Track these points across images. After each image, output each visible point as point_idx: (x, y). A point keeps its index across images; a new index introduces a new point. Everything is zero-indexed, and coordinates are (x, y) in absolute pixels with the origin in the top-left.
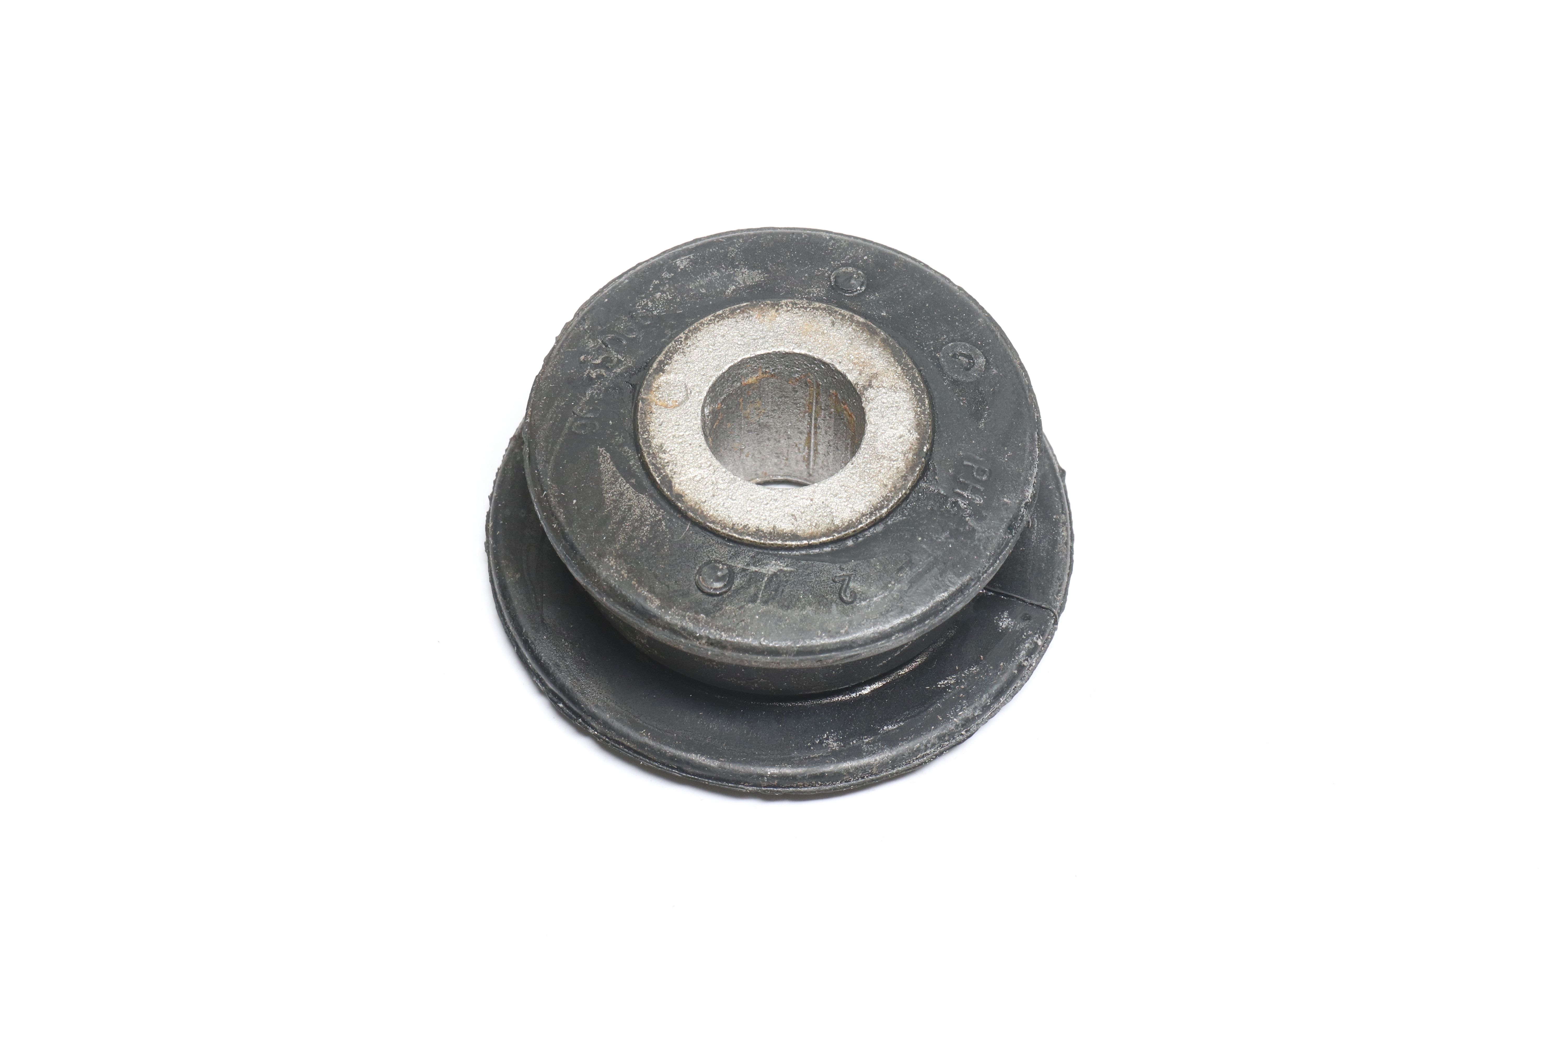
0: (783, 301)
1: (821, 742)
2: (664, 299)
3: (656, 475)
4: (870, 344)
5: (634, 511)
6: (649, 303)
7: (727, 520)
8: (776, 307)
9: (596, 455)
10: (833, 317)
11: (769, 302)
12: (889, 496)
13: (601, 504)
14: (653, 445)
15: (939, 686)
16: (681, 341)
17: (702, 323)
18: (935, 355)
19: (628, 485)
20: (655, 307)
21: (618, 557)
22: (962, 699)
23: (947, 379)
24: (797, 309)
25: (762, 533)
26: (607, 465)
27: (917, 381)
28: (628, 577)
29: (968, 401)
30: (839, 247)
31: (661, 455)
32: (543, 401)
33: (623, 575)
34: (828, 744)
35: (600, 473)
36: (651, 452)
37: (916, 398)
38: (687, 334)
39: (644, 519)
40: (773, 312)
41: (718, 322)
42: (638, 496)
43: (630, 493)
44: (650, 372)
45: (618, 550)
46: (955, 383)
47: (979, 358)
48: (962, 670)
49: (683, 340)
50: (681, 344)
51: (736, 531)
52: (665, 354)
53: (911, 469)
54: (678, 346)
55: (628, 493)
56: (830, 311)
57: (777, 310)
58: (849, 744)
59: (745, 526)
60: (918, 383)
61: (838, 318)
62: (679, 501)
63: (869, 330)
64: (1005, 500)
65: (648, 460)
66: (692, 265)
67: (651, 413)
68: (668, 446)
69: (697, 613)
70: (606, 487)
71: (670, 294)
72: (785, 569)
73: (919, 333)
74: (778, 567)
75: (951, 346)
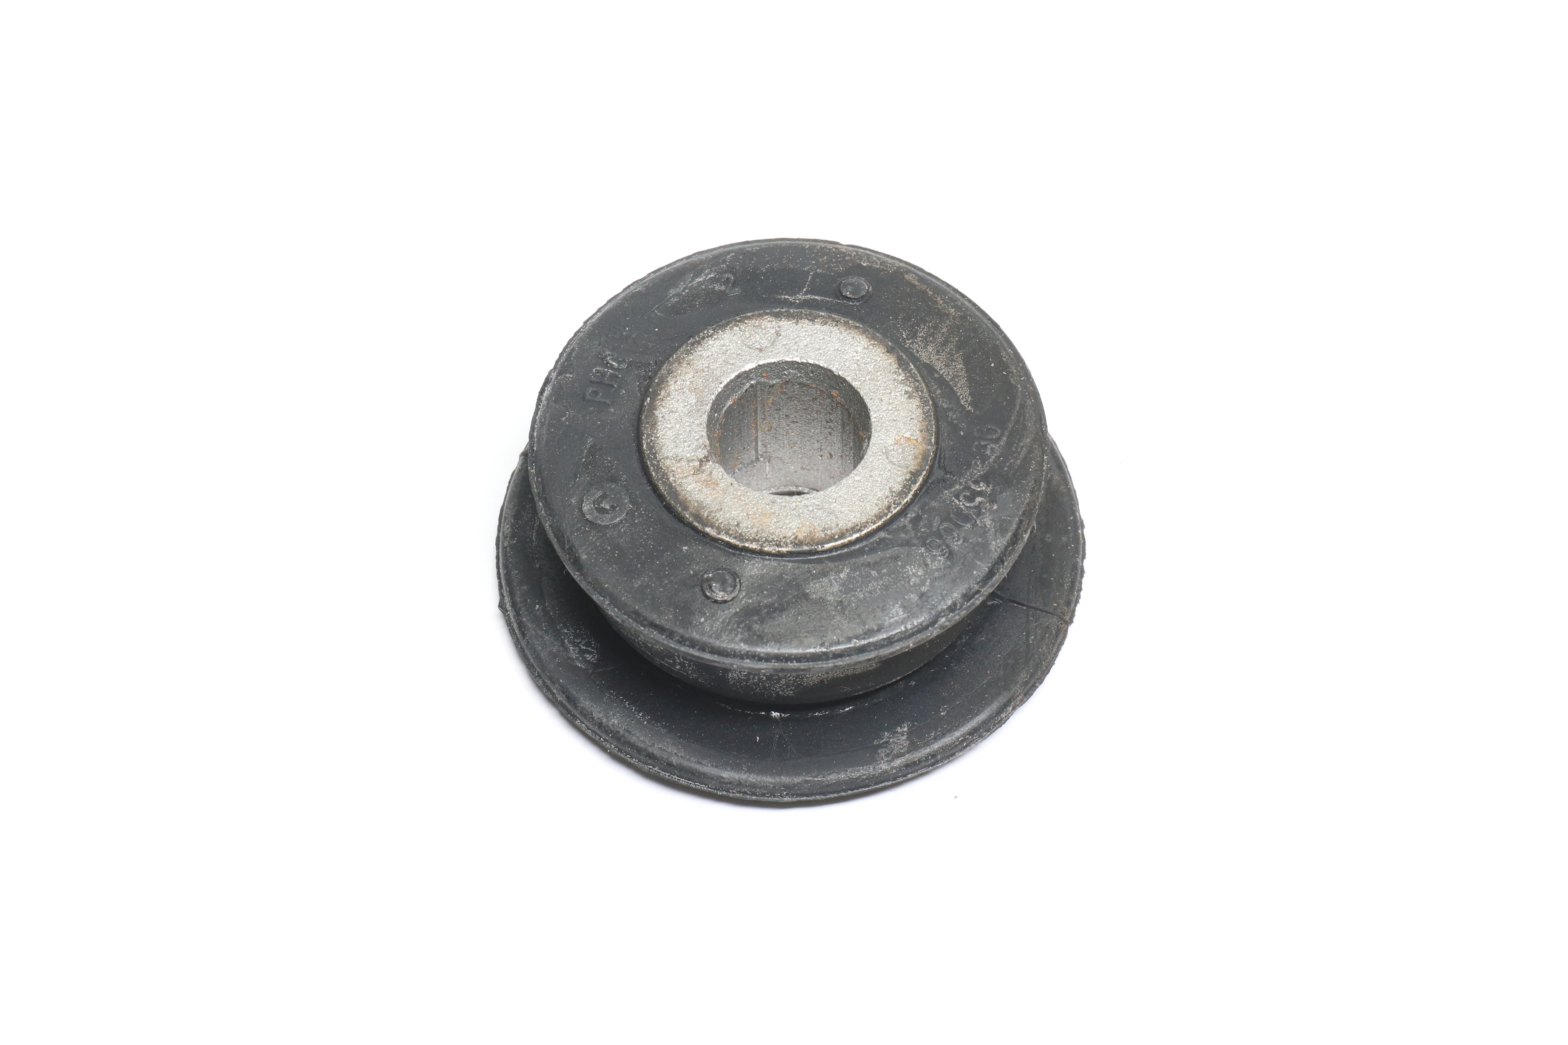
0: (790, 548)
2: (914, 567)
3: (913, 371)
4: (701, 506)
5: (934, 350)
6: (929, 563)
7: (843, 329)
9: (974, 405)
10: (737, 532)
11: (805, 547)
12: (686, 354)
13: (966, 357)
14: (919, 399)
16: (894, 504)
17: (874, 523)
18: (634, 507)
19: (941, 372)
20: (923, 557)
21: (948, 315)
23: (623, 482)
24: (775, 540)
25: (810, 318)
26: (963, 392)
27: (654, 467)
28: (936, 298)
29: (603, 463)
30: (731, 631)
31: (910, 389)
32: (1032, 467)
33: (941, 300)
35: (969, 387)
36: (920, 393)
37: (655, 450)
38: (889, 512)
39: (923, 342)
40: (800, 537)
41: (857, 525)
42: (931, 362)
43: (938, 365)
44: (925, 472)
45: (948, 320)
46: (614, 480)
47: (589, 510)
50: (894, 501)
51: (834, 320)
52: (910, 490)
53: (663, 380)
54: (897, 498)
55: (940, 365)
56: (741, 538)
57: (796, 538)
59: (826, 323)
60: (653, 465)
61: (733, 531)
62: (891, 347)
63: (701, 519)
64: (571, 376)
65: (923, 385)
67: (922, 431)
68: (904, 399)
69: (870, 267)
70: (962, 374)
71: (908, 571)
72: (786, 297)
73: (649, 530)
74: (794, 298)
75: (616, 519)
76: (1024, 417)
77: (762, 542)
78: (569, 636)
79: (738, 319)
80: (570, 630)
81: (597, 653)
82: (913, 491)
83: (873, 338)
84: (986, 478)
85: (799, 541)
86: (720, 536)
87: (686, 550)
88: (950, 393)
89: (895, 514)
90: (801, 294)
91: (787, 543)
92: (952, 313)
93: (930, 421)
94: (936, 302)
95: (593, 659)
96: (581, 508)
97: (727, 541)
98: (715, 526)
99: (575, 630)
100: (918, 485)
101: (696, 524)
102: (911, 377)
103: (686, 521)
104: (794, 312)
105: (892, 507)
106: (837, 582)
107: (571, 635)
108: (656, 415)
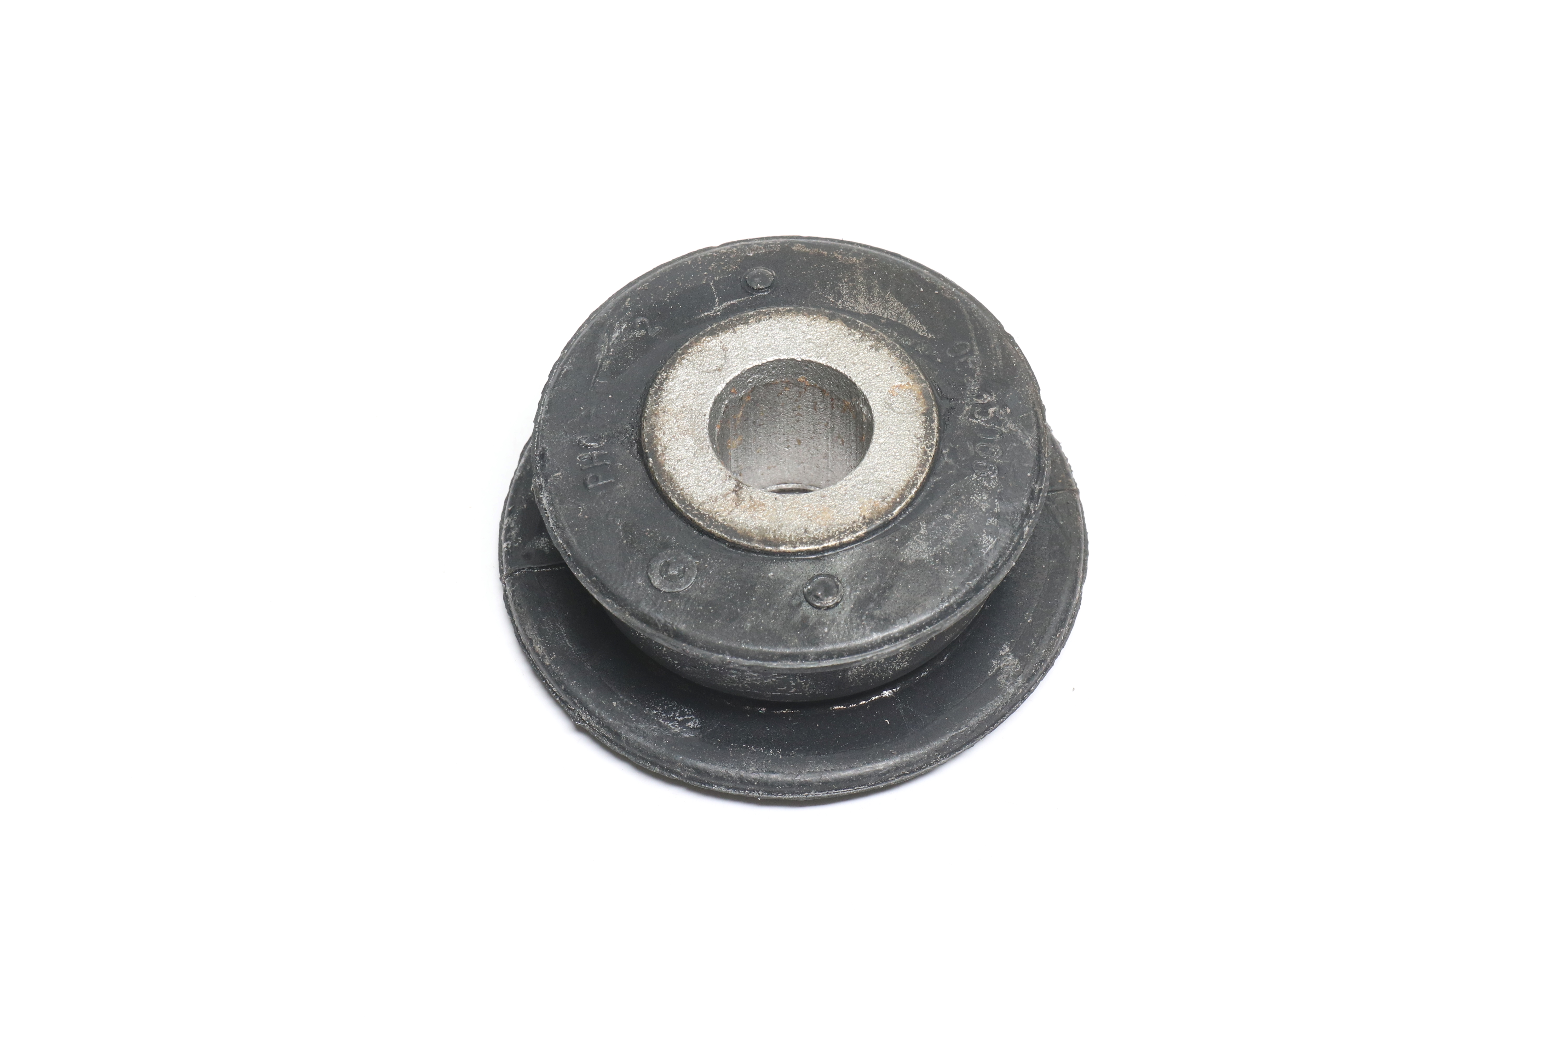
0: (866, 530)
2: (977, 494)
3: (864, 326)
4: (762, 530)
5: (865, 300)
6: (987, 485)
7: (778, 318)
9: (931, 332)
10: (810, 538)
11: (878, 523)
12: (656, 405)
13: (897, 295)
14: (886, 348)
16: (927, 447)
18: (700, 561)
19: (885, 316)
20: (979, 483)
21: (854, 264)
23: (675, 543)
24: (847, 528)
25: (743, 323)
26: (915, 325)
27: (697, 517)
28: (833, 255)
29: (644, 536)
30: (857, 628)
31: (872, 343)
32: (1014, 362)
33: (839, 254)
35: (916, 318)
36: (883, 342)
37: (687, 501)
38: (928, 456)
39: (852, 298)
40: (867, 515)
41: (909, 482)
42: (870, 310)
43: (878, 311)
44: (934, 408)
45: (856, 269)
46: (665, 546)
47: (660, 583)
50: (926, 445)
51: (765, 314)
52: (933, 429)
53: (652, 437)
54: (927, 442)
55: (880, 311)
56: (817, 541)
57: (864, 518)
59: (760, 320)
61: (805, 540)
62: (831, 314)
63: (770, 542)
64: (560, 474)
65: (881, 333)
67: (907, 374)
68: (873, 353)
70: (903, 309)
71: (974, 501)
72: (706, 314)
73: (727, 575)
74: (713, 312)
75: (691, 579)
76: (978, 321)
77: (837, 535)
78: (661, 715)
79: (680, 352)
80: (658, 710)
81: (696, 717)
82: (936, 429)
83: (809, 314)
84: (985, 388)
85: (869, 519)
86: (797, 549)
87: (772, 576)
89: (934, 455)
90: (717, 305)
91: (860, 526)
92: (856, 261)
93: (908, 362)
94: (836, 259)
95: (696, 725)
96: (652, 584)
97: (806, 550)
98: (787, 541)
99: (663, 706)
100: (936, 422)
101: (769, 548)
102: (866, 331)
103: (758, 550)
104: (725, 324)
105: (928, 452)
106: (921, 540)
107: (661, 714)
108: (667, 470)
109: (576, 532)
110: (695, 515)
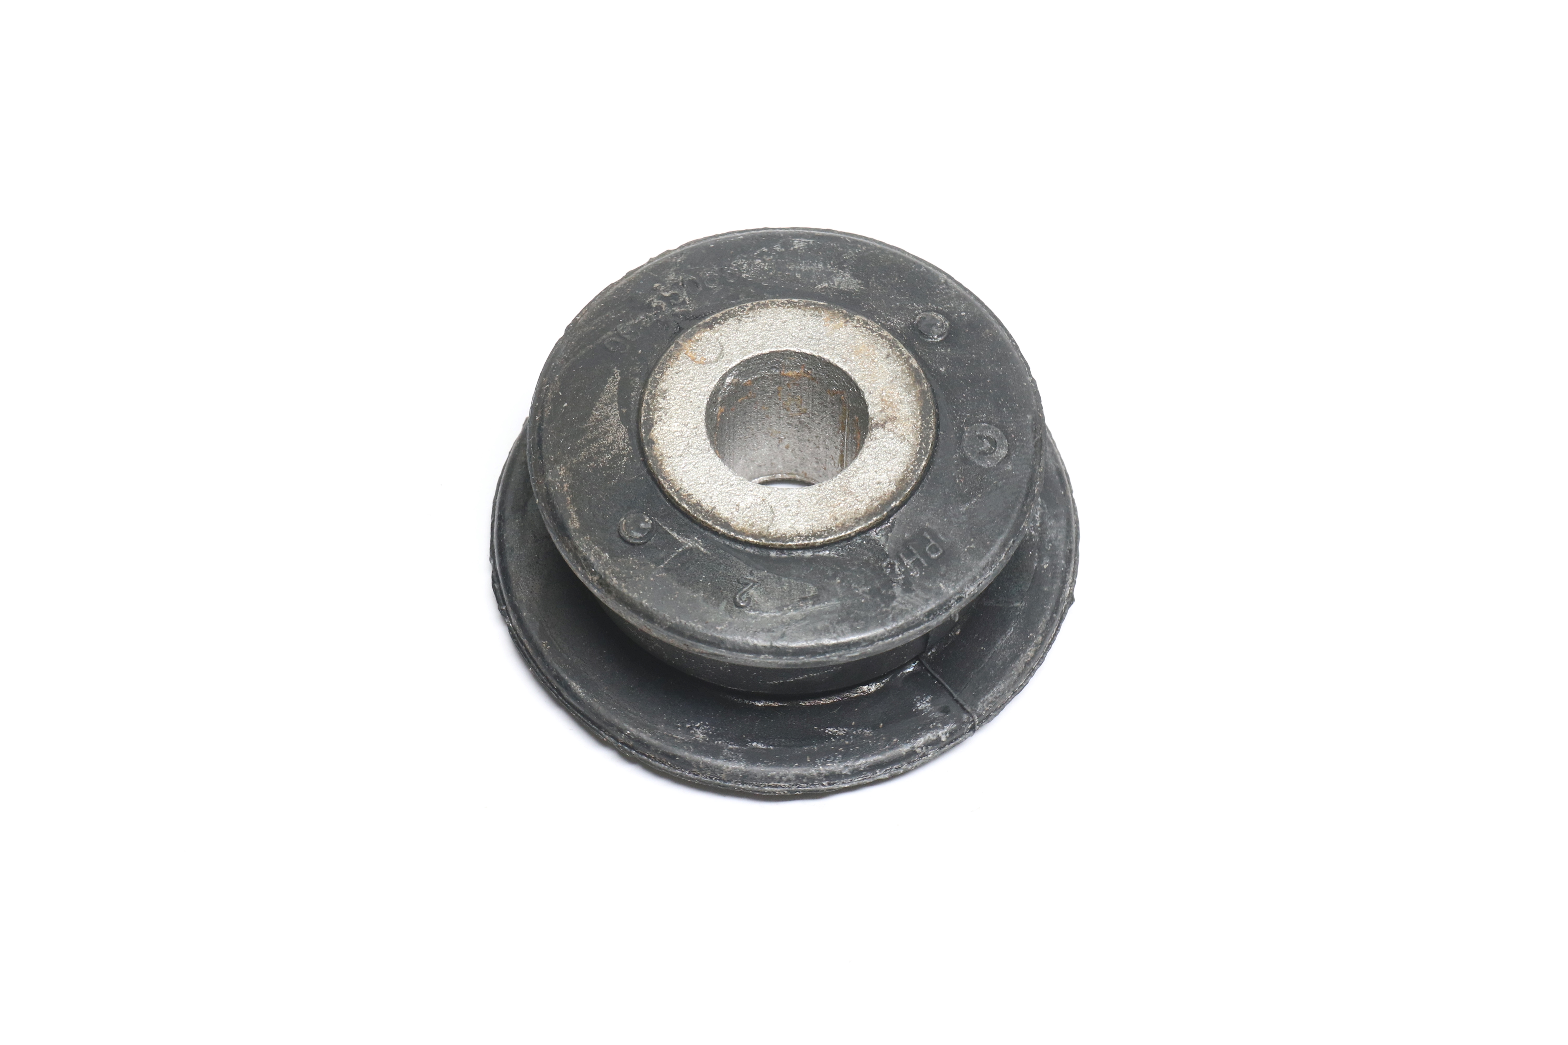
0: (858, 316)
1: (691, 728)
2: (760, 267)
4: (907, 390)
5: (608, 437)
6: (746, 265)
7: (678, 483)
8: (848, 319)
9: (610, 373)
10: (892, 351)
11: (845, 311)
12: (833, 530)
13: (584, 418)
14: (659, 387)
15: (827, 731)
16: (745, 309)
17: (773, 302)
18: (963, 427)
19: (617, 412)
20: (748, 270)
21: (570, 470)
22: (840, 753)
23: (959, 453)
24: (865, 329)
25: (700, 507)
26: (612, 387)
27: (927, 441)
28: (567, 491)
29: (965, 482)
30: (946, 294)
31: (660, 400)
33: (564, 487)
34: (696, 733)
35: (602, 391)
36: (653, 392)
37: (917, 456)
38: (754, 305)
39: (612, 447)
40: (842, 322)
41: (788, 307)
42: (619, 425)
43: (615, 419)
44: (699, 324)
45: (573, 464)
46: (965, 460)
47: (1002, 449)
48: (857, 727)
49: (747, 309)
50: (743, 312)
51: (679, 495)
52: (723, 314)
53: (868, 515)
54: (739, 313)
55: (613, 419)
56: (893, 344)
57: (847, 321)
58: (714, 742)
59: (689, 495)
61: (896, 354)
62: (649, 446)
63: (916, 377)
65: (646, 398)
66: (805, 249)
67: (677, 359)
68: (672, 394)
69: (604, 550)
70: (599, 405)
71: (768, 265)
72: (702, 549)
73: (962, 401)
74: (697, 544)
75: (985, 426)
76: (571, 351)
79: (763, 540)
82: (721, 313)
84: (646, 309)
86: (909, 356)
87: (943, 368)
88: (624, 387)
89: (749, 303)
90: (687, 547)
91: (857, 321)
92: (563, 470)
93: (663, 364)
94: (570, 487)
96: (1007, 455)
97: (906, 349)
98: (907, 366)
100: (713, 317)
101: (922, 376)
102: (650, 410)
103: (929, 382)
104: (710, 520)
106: (834, 283)
108: (895, 487)
109: (991, 541)
110: (927, 444)
